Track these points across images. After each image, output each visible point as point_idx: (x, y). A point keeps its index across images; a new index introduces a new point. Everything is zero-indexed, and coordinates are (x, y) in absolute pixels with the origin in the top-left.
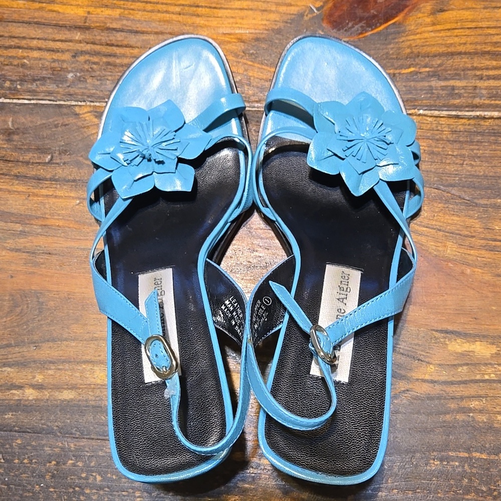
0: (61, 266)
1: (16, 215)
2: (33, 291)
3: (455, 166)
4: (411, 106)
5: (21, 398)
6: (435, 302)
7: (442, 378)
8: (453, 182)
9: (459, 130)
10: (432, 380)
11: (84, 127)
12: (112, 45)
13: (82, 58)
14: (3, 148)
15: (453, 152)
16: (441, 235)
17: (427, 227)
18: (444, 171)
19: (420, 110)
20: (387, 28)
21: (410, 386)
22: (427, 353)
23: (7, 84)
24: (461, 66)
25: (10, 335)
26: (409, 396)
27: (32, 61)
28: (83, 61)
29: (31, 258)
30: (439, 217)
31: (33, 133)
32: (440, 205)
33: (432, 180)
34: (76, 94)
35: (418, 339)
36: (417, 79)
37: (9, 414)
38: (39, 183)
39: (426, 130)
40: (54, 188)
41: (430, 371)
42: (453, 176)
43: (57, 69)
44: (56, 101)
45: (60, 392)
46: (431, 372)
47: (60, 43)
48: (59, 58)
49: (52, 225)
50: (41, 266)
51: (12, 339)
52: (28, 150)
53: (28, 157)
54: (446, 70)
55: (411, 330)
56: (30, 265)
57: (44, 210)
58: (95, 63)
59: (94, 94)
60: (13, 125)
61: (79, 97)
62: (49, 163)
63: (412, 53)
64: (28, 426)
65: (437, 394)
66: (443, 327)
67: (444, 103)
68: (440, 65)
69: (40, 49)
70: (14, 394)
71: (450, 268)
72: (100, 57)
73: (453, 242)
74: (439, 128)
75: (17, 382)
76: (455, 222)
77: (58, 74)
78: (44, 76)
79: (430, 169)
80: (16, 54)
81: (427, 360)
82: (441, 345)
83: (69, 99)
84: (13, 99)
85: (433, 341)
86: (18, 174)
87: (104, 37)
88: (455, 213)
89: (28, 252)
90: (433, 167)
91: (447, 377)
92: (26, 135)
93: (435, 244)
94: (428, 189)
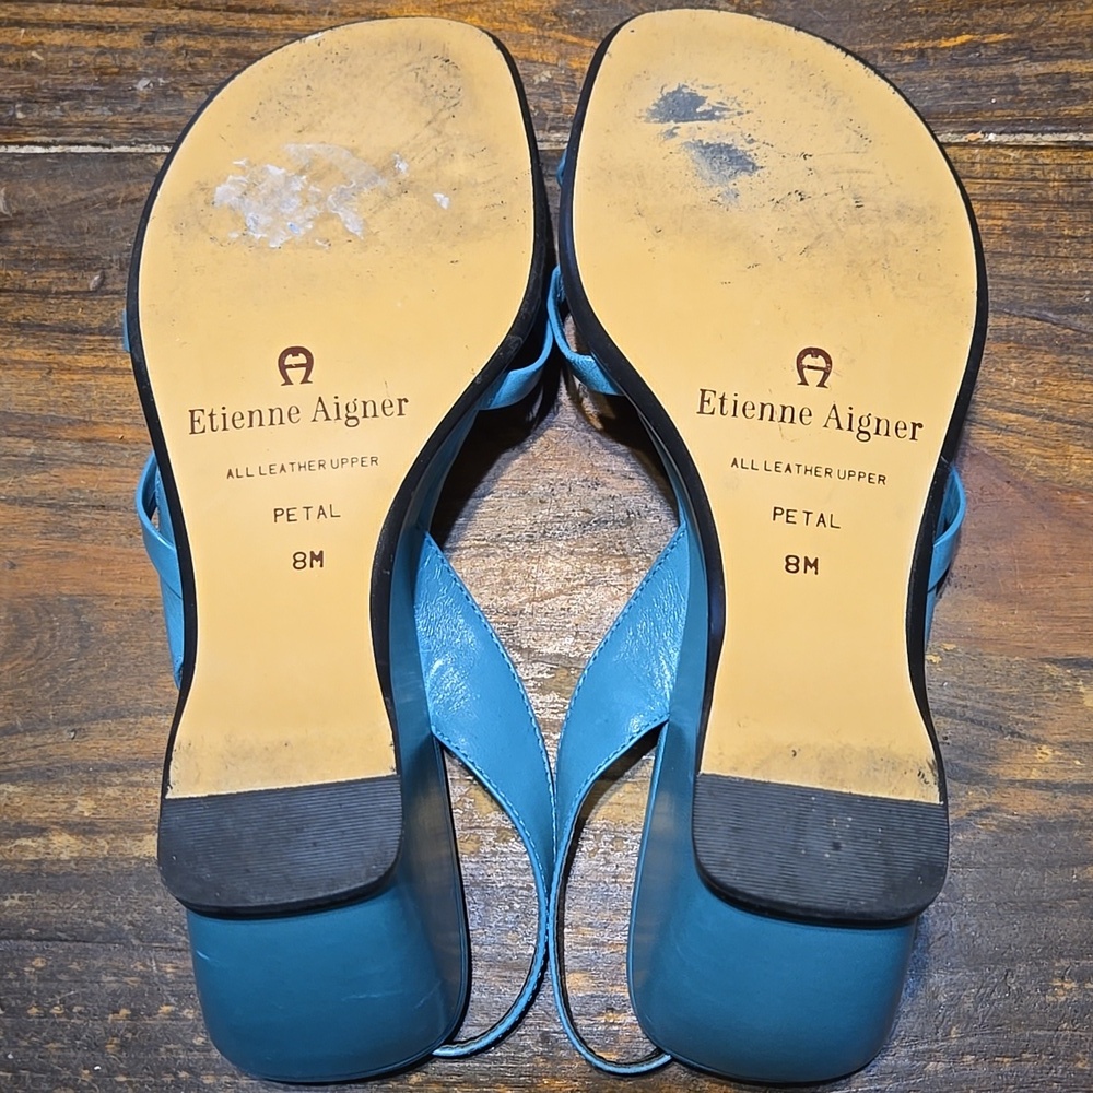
0: (131, 536)
1: (20, 418)
2: (65, 599)
3: (1080, 262)
4: (966, 124)
5: (41, 856)
6: (1047, 591)
7: (1074, 778)
8: (1076, 301)
9: (1085, 177)
10: (1047, 782)
12: (241, 10)
13: (168, 43)
15: (1075, 228)
16: (1055, 428)
17: (1018, 413)
18: (1054, 276)
19: (989, 133)
21: (996, 799)
22: (1033, 716)
24: (1083, 24)
25: (12, 704)
26: (995, 822)
27: (50, 54)
28: (171, 48)
29: (59, 518)
30: (1047, 387)
31: (56, 223)
32: (1047, 359)
33: (1026, 298)
34: (156, 127)
35: (1009, 684)
36: (978, 61)
37: (13, 898)
38: (73, 339)
39: (1005, 179)
40: (109, 351)
41: (1042, 761)
42: (1077, 287)
43: (109, 71)
44: (110, 147)
45: (135, 838)
46: (1046, 763)
47: (117, 9)
48: (114, 45)
49: (106, 440)
50: (83, 536)
51: (16, 715)
52: (46, 263)
53: (47, 278)
54: (1049, 38)
55: (990, 661)
56: (55, 535)
57: (88, 404)
58: (201, 54)
60: (8, 205)
61: (165, 134)
62: (95, 292)
64: (59, 926)
65: (1064, 817)
66: (1069, 652)
67: (1046, 113)
68: (1031, 26)
69: (68, 25)
70: (24, 848)
71: (1079, 508)
72: (212, 40)
73: (1083, 445)
74: (1038, 173)
75: (32, 817)
76: (1087, 396)
77: (113, 81)
78: (80, 87)
79: (1020, 273)
80: (12, 38)
81: (1033, 733)
82: (1067, 695)
83: (140, 139)
84: (7, 144)
85: (1046, 688)
86: (22, 321)
88: (1085, 376)
89: (50, 506)
90: (1026, 269)
91: (1085, 774)
92: (39, 229)
93: (1039, 452)
94: (1016, 320)
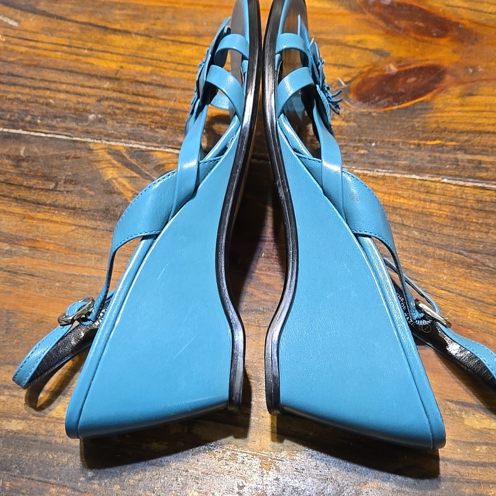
0: (41, 289)
1: (6, 235)
2: (5, 311)
3: (479, 233)
4: (435, 174)
7: (457, 457)
8: (476, 249)
9: (484, 200)
11: (96, 161)
12: (138, 95)
13: (106, 103)
14: (10, 172)
15: (478, 220)
16: (462, 299)
17: (445, 290)
18: (467, 237)
19: (444, 178)
20: (414, 105)
23: (29, 118)
24: (489, 143)
27: (57, 101)
28: (107, 105)
29: (12, 277)
30: (460, 282)
31: (42, 162)
32: (461, 270)
33: (454, 244)
34: (94, 132)
36: (442, 151)
38: (37, 207)
39: (450, 196)
40: (52, 213)
42: (477, 243)
43: (80, 110)
44: (72, 137)
45: (8, 421)
47: (89, 89)
48: (84, 101)
49: (41, 248)
50: (20, 286)
52: (34, 176)
53: (32, 182)
54: (474, 146)
56: (8, 284)
57: (37, 233)
58: (118, 108)
59: (112, 134)
60: (25, 153)
61: (97, 135)
62: (52, 190)
63: (439, 127)
66: (459, 398)
67: (470, 174)
68: (466, 141)
69: (67, 92)
71: (470, 335)
72: (124, 104)
73: (474, 308)
74: (464, 196)
76: (478, 288)
77: (80, 114)
78: (66, 114)
79: (452, 234)
80: (43, 94)
82: (457, 418)
83: (86, 136)
84: (30, 131)
85: (447, 413)
86: (18, 197)
87: (132, 88)
88: (478, 280)
89: (9, 271)
90: (455, 233)
91: (462, 456)
92: (35, 163)
93: (453, 308)
94: (449, 252)
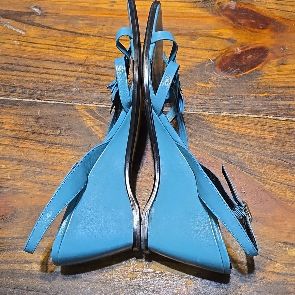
1: (37, 163)
2: (43, 206)
3: (291, 147)
4: (265, 114)
5: (30, 269)
6: (280, 225)
7: (285, 272)
8: (290, 157)
9: (293, 128)
10: (278, 272)
11: (80, 117)
12: (99, 74)
14: (34, 126)
15: (290, 140)
16: (283, 186)
17: (275, 181)
18: (285, 150)
19: (271, 116)
20: (252, 72)
21: (265, 276)
22: (275, 255)
23: (39, 92)
24: (294, 93)
25: (27, 231)
26: (265, 281)
27: (54, 81)
28: (82, 82)
29: (43, 187)
30: (282, 176)
31: (51, 119)
32: (282, 169)
33: (278, 155)
34: (77, 99)
35: (270, 247)
36: (269, 100)
37: (22, 279)
38: (52, 145)
39: (274, 127)
40: (60, 149)
41: (277, 267)
42: (290, 153)
43: (67, 86)
44: (65, 102)
46: (278, 268)
47: (70, 72)
48: (69, 80)
49: (57, 169)
50: (49, 192)
51: (28, 234)
52: (47, 127)
53: (47, 131)
54: (286, 96)
55: (265, 241)
56: (42, 191)
57: (53, 161)
58: (88, 83)
59: (87, 99)
60: (40, 114)
61: (78, 101)
62: (58, 135)
63: (266, 85)
64: (32, 287)
65: (282, 281)
66: (285, 241)
67: (284, 113)
68: (282, 93)
69: (59, 75)
70: (26, 267)
71: (289, 206)
72: (91, 80)
73: (290, 191)
74: (282, 126)
75: (28, 259)
76: (292, 179)
77: (68, 88)
78: (60, 89)
79: (276, 149)
80: (46, 77)
81: (275, 260)
82: (284, 251)
83: (73, 101)
84: (41, 100)
85: (279, 249)
86: (40, 140)
87: (95, 70)
88: (291, 174)
89: (42, 184)
90: (278, 148)
91: (287, 271)
92: (47, 120)
93: (279, 191)
94: (275, 160)
